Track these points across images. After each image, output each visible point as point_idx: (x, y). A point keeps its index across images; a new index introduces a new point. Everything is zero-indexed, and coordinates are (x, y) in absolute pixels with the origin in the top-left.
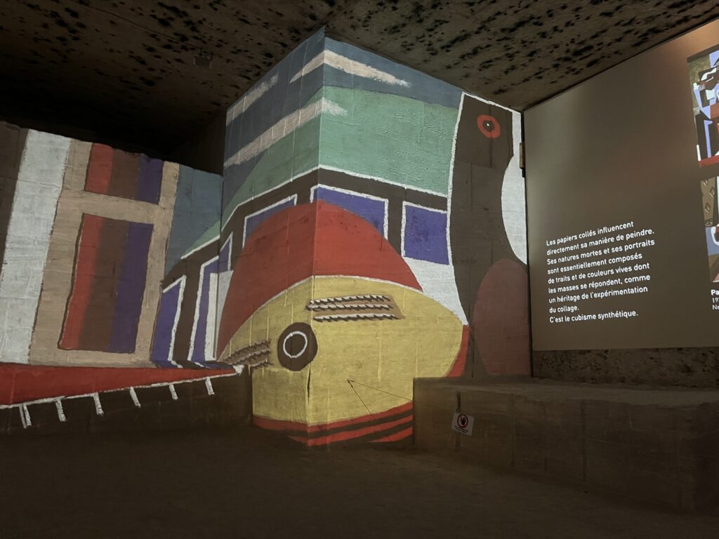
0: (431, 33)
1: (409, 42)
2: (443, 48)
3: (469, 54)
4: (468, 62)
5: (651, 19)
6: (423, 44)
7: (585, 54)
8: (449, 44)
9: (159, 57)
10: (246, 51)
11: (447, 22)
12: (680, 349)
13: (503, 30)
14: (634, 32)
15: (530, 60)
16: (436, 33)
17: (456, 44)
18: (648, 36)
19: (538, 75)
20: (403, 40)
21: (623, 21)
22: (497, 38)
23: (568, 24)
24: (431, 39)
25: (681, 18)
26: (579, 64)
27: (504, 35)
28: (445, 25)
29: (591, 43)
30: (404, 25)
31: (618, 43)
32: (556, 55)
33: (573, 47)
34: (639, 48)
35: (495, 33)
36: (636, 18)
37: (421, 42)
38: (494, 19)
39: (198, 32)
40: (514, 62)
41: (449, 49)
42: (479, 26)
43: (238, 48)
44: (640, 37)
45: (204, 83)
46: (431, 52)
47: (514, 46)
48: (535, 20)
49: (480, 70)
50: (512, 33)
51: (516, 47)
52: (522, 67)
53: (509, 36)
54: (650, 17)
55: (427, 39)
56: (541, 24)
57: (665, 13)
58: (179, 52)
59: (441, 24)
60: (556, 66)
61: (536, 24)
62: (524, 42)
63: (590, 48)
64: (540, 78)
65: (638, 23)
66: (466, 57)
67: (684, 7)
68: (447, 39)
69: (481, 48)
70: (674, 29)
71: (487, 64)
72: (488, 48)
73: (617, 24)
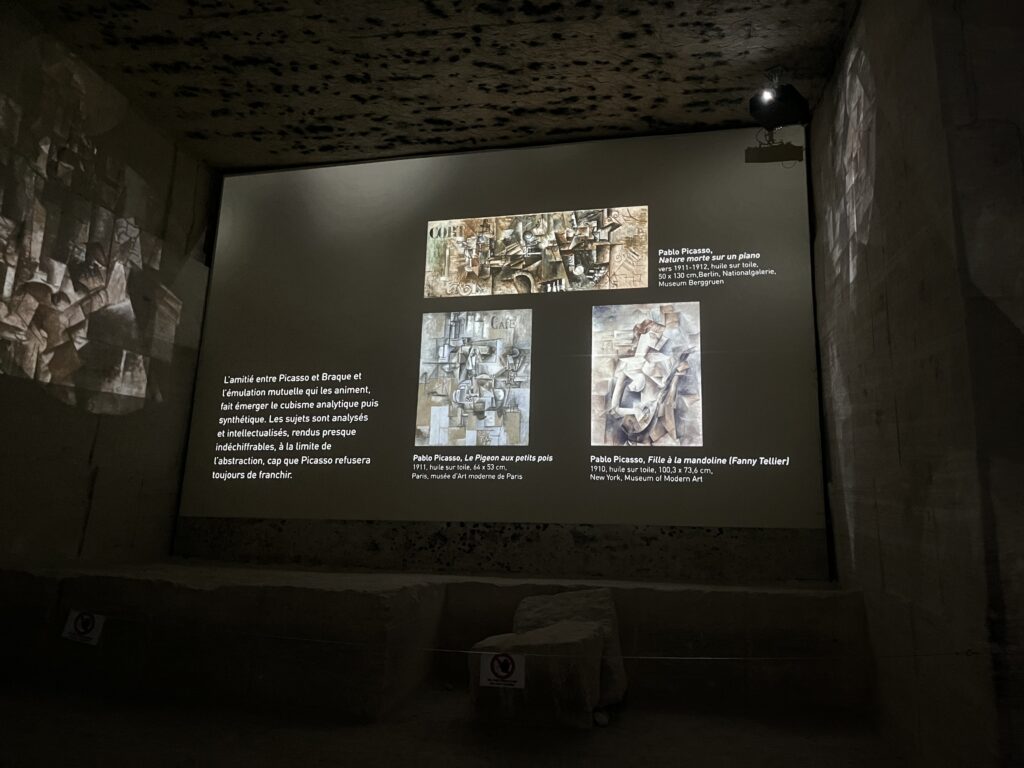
0: (117, 12)
1: (76, 8)
2: (129, 40)
3: (165, 66)
4: (162, 76)
5: (403, 125)
6: (98, 21)
7: (322, 134)
8: (141, 40)
11: (149, 9)
13: (227, 58)
14: (383, 132)
15: (252, 113)
16: (125, 15)
17: (151, 44)
18: (396, 143)
19: (256, 136)
21: (374, 114)
22: (215, 63)
23: (312, 89)
24: (113, 19)
25: (433, 137)
26: (311, 143)
27: (225, 64)
28: (144, 11)
29: (332, 123)
31: (361, 137)
32: (287, 119)
33: (310, 119)
34: (383, 153)
35: (214, 56)
36: (390, 118)
37: (97, 17)
38: (218, 37)
40: (228, 105)
41: (138, 46)
42: (193, 36)
44: (387, 140)
46: (107, 37)
47: (235, 84)
48: (273, 65)
49: (177, 95)
50: (238, 67)
51: (237, 86)
52: (237, 116)
53: (232, 68)
54: (404, 123)
55: (108, 18)
56: (280, 74)
57: (419, 125)
59: (138, 7)
60: (282, 133)
61: (273, 70)
62: (250, 85)
63: (330, 129)
64: (259, 140)
65: (390, 124)
66: (160, 69)
67: (440, 127)
68: (139, 31)
69: (187, 67)
70: (423, 146)
71: (189, 91)
72: (197, 71)
73: (367, 115)
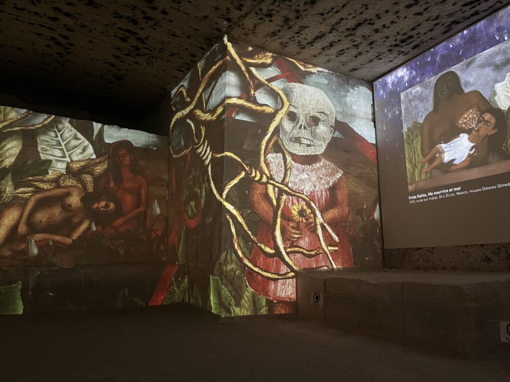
0: (298, 35)
1: (285, 42)
2: (308, 44)
3: (327, 47)
4: (328, 52)
5: (451, 15)
6: (294, 42)
7: (409, 41)
8: (312, 41)
9: (123, 62)
10: (178, 54)
11: (308, 27)
12: (482, 245)
13: (348, 30)
14: (441, 24)
15: (371, 48)
16: (302, 34)
17: (317, 40)
18: (452, 26)
19: (379, 57)
20: (280, 40)
21: (431, 17)
22: (344, 35)
23: (392, 22)
24: (299, 38)
25: (472, 13)
26: (406, 48)
27: (348, 33)
28: (307, 29)
29: (412, 33)
30: (279, 31)
31: (431, 32)
32: (388, 43)
33: (399, 37)
34: (447, 35)
35: (343, 32)
36: (441, 15)
37: (293, 41)
38: (339, 23)
39: (146, 44)
40: (359, 50)
41: (313, 44)
42: (330, 28)
43: (173, 53)
44: (445, 27)
45: (154, 76)
46: (300, 47)
47: (357, 39)
48: (368, 22)
49: (337, 56)
50: (354, 31)
51: (359, 40)
52: (366, 53)
53: (352, 33)
54: (450, 13)
55: (297, 39)
56: (373, 24)
57: (461, 10)
58: (135, 57)
59: (304, 28)
60: (390, 50)
61: (370, 24)
62: (364, 36)
63: (411, 37)
64: (380, 59)
65: (443, 18)
66: (326, 49)
67: (474, 5)
68: (310, 38)
69: (335, 42)
70: (470, 20)
71: (341, 53)
72: (339, 42)
73: (428, 20)
